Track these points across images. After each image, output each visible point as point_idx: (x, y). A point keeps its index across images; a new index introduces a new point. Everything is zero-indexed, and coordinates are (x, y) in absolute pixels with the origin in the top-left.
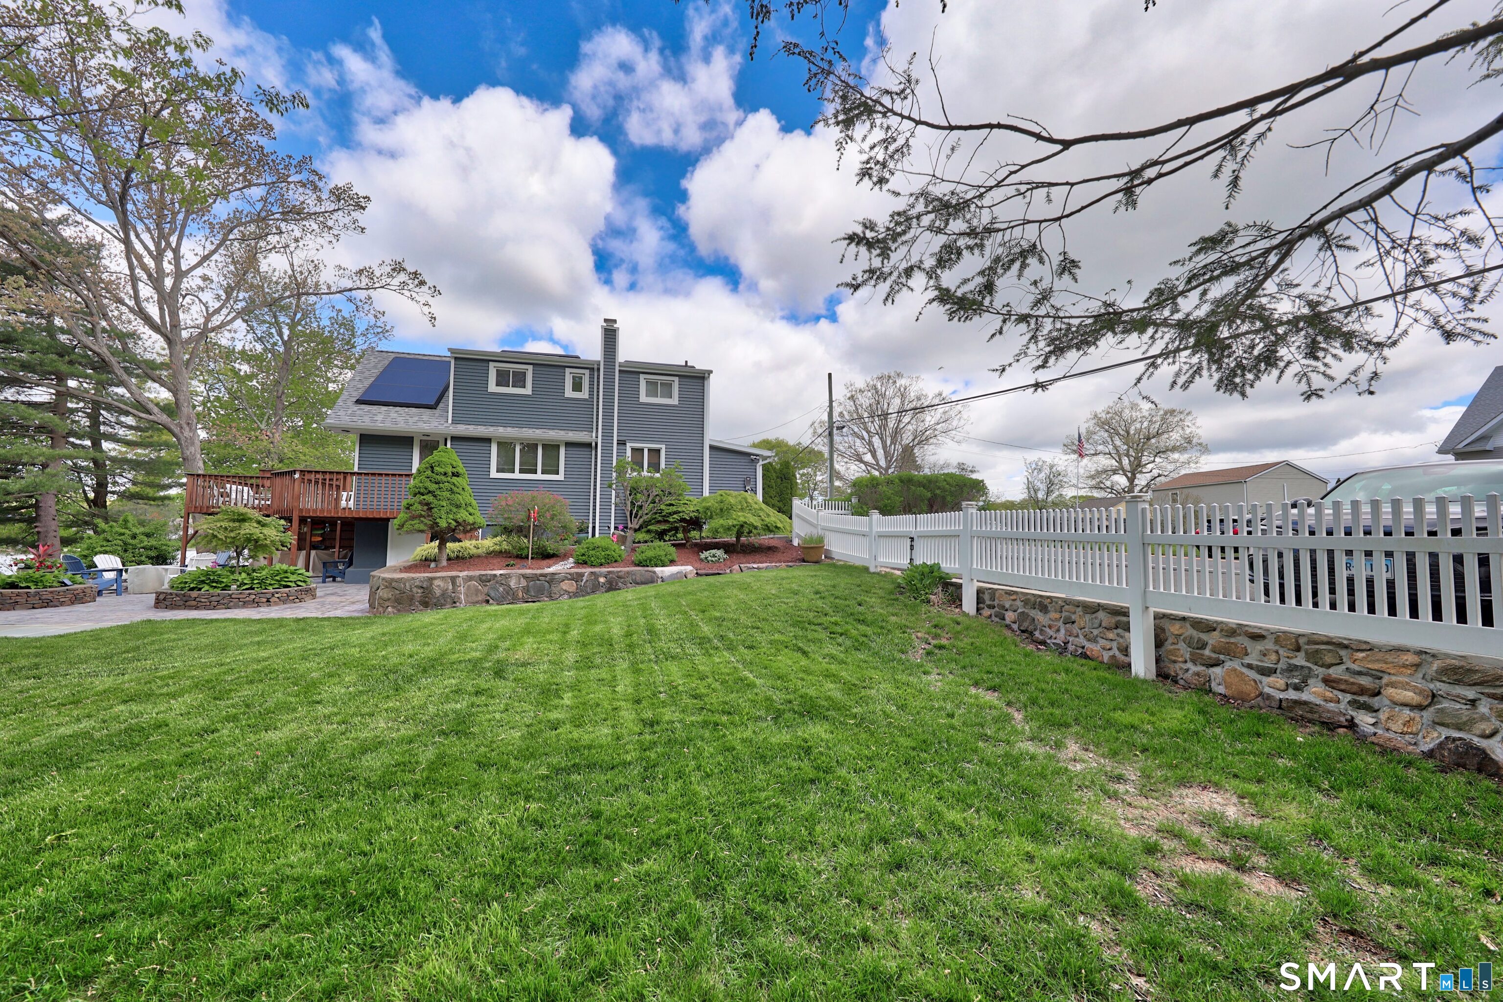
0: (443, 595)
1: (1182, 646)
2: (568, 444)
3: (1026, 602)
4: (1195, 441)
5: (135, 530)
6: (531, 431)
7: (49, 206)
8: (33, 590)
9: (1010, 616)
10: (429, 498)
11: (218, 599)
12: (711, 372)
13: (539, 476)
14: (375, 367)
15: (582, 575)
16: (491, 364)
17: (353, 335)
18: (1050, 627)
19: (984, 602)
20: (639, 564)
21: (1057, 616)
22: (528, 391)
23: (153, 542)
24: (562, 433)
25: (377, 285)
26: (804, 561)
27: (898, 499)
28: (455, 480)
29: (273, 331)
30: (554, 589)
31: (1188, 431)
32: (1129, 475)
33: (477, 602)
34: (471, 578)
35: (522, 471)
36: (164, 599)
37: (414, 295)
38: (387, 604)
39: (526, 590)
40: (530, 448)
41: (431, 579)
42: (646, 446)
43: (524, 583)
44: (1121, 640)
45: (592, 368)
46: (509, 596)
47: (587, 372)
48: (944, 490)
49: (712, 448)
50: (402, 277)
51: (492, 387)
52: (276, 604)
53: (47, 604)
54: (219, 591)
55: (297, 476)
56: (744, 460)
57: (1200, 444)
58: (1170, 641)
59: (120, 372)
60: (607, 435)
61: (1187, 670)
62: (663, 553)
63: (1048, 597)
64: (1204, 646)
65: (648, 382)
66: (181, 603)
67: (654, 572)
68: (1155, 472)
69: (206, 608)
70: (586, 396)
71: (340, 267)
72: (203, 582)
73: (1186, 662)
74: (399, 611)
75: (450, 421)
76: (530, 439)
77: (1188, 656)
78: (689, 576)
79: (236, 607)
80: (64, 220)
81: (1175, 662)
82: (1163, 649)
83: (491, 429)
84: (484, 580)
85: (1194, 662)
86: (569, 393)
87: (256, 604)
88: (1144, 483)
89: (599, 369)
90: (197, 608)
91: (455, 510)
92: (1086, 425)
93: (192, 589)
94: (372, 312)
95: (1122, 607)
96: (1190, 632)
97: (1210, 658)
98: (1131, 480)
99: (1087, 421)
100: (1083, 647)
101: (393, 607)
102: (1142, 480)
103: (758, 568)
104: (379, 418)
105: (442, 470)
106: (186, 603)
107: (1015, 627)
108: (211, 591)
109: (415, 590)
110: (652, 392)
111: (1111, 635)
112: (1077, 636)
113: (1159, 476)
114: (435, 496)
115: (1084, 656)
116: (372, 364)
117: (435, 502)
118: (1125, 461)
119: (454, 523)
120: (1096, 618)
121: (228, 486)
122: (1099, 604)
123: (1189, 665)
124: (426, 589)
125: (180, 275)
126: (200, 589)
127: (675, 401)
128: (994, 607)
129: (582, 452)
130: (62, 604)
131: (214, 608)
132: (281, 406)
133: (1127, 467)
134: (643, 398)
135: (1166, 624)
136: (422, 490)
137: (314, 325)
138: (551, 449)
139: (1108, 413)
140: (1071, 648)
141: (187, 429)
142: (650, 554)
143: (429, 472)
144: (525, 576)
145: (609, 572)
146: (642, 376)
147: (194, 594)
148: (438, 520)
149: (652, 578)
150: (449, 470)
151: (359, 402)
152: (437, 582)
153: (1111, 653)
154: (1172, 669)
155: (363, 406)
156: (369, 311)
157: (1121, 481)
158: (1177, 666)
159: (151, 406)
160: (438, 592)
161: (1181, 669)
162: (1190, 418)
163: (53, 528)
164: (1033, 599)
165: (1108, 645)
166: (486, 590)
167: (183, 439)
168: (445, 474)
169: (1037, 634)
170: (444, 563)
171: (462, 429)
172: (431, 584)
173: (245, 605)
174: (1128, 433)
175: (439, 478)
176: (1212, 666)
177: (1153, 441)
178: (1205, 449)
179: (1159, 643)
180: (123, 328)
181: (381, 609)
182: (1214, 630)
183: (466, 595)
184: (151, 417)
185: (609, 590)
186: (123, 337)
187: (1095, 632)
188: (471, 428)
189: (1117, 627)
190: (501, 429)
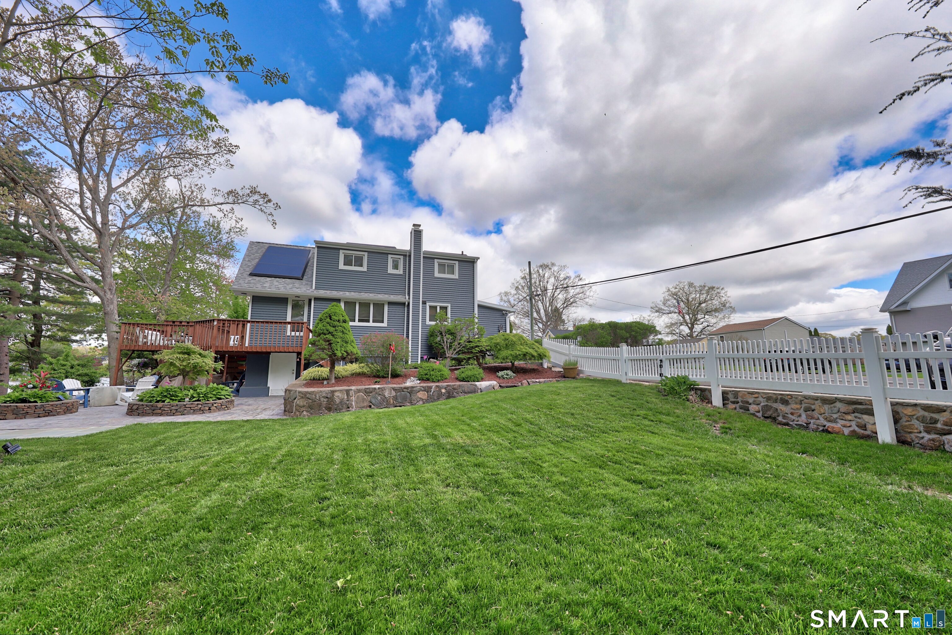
0: (341, 402)
1: (915, 422)
2: (390, 303)
3: (769, 398)
4: (728, 305)
5: (73, 363)
6: (366, 294)
7: (21, 143)
8: (39, 404)
9: (753, 408)
10: (329, 337)
11: (176, 408)
12: (479, 258)
13: (371, 324)
14: (257, 252)
15: (430, 388)
16: (341, 251)
17: (220, 233)
18: (792, 414)
19: (728, 399)
20: (463, 380)
21: (798, 406)
22: (364, 268)
23: (85, 371)
24: (386, 296)
25: (240, 201)
26: (564, 377)
27: (609, 338)
28: (344, 324)
29: (165, 229)
30: (413, 398)
31: (723, 299)
32: (690, 325)
33: (364, 407)
34: (359, 391)
35: (360, 321)
36: (137, 409)
37: (263, 208)
38: (302, 409)
39: (395, 398)
40: (365, 305)
41: (333, 392)
42: (438, 305)
43: (394, 393)
44: (859, 420)
45: (406, 255)
46: (385, 403)
47: (402, 257)
48: (637, 332)
49: (479, 306)
50: (256, 197)
51: (342, 266)
52: (215, 411)
53: (48, 414)
54: (177, 402)
55: (215, 323)
56: (498, 314)
57: (731, 307)
58: (904, 419)
59: (65, 253)
60: (416, 297)
61: (923, 438)
62: (477, 373)
63: (788, 395)
64: (936, 422)
65: (439, 265)
66: (150, 411)
67: (476, 385)
68: (705, 324)
69: (168, 415)
70: (401, 273)
71: (215, 189)
72: (166, 396)
73: (920, 432)
74: (311, 414)
75: (314, 288)
76: (365, 300)
77: (922, 429)
78: (496, 388)
79: (188, 413)
80: (30, 153)
81: (910, 433)
82: (899, 425)
83: (341, 293)
84: (367, 392)
85: (928, 432)
86: (391, 270)
87: (202, 411)
88: (699, 330)
89: (410, 256)
90: (161, 415)
91: (345, 345)
92: (663, 295)
93: (158, 402)
94: (234, 218)
95: (858, 399)
96: (922, 413)
97: (944, 429)
98: (691, 329)
99: (664, 293)
100: (824, 426)
101: (307, 411)
102: (698, 328)
103: (539, 382)
104: (267, 285)
105: (337, 318)
106: (154, 412)
107: (760, 415)
108: (172, 402)
109: (322, 399)
110: (441, 271)
111: (849, 417)
112: (818, 419)
113: (708, 326)
114: (333, 336)
115: (827, 431)
116: (255, 251)
117: (334, 339)
118: (687, 317)
119: (345, 354)
120: (835, 407)
121: (146, 331)
122: (836, 398)
123: (923, 434)
124: (330, 399)
125: (111, 190)
126: (164, 401)
127: (456, 276)
128: (738, 402)
129: (398, 309)
130: (58, 414)
131: (174, 415)
132: (169, 279)
133: (689, 321)
134: (437, 274)
135: (900, 409)
136: (325, 331)
137: (194, 225)
138: (379, 306)
139: (676, 288)
140: (812, 426)
141: (109, 293)
142: (469, 373)
143: (328, 320)
144: (394, 389)
145: (448, 386)
146: (436, 261)
147: (160, 405)
148: (336, 352)
149: (475, 389)
150: (341, 318)
151: (251, 275)
152: (337, 394)
153: (851, 429)
154: (908, 438)
155: (254, 277)
156: (231, 218)
157: (685, 330)
158: (913, 436)
159: (85, 277)
160: (338, 401)
161: (917, 437)
162: (723, 291)
163: (5, 361)
164: (775, 396)
165: (848, 424)
166: (369, 398)
167: (105, 300)
168: (339, 321)
169: (780, 419)
170: (333, 381)
171: (322, 293)
172: (333, 395)
173: (195, 412)
174: (688, 300)
175: (336, 323)
176: (945, 434)
177: (703, 305)
178: (733, 310)
179: (896, 421)
180: (70, 224)
181: (298, 413)
182: (945, 411)
183: (357, 402)
184: (85, 285)
185: (449, 397)
186: (68, 231)
187: (835, 416)
188: (328, 292)
189: (854, 412)
190: (347, 294)
